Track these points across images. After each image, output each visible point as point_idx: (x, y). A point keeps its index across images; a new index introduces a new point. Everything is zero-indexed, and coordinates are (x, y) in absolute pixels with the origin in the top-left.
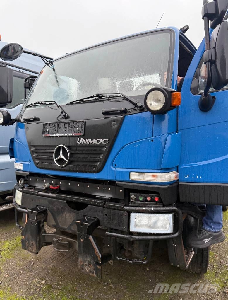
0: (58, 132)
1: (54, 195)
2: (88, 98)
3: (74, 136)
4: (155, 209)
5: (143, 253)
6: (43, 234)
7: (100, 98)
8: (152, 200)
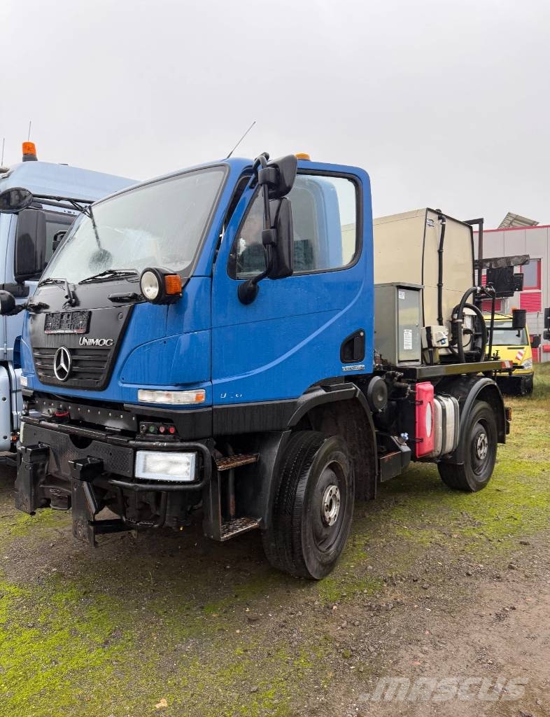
0: (60, 328)
1: (56, 426)
2: (100, 275)
3: (74, 334)
4: (169, 444)
5: (175, 519)
6: (41, 486)
7: (114, 276)
8: (166, 432)
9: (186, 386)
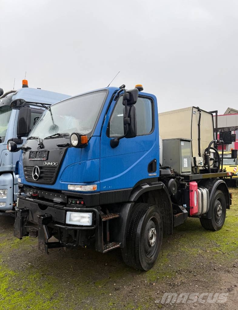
0: (36, 157)
1: (32, 200)
3: (42, 160)
5: (83, 242)
6: (25, 226)
8: (80, 203)
9: (89, 183)
